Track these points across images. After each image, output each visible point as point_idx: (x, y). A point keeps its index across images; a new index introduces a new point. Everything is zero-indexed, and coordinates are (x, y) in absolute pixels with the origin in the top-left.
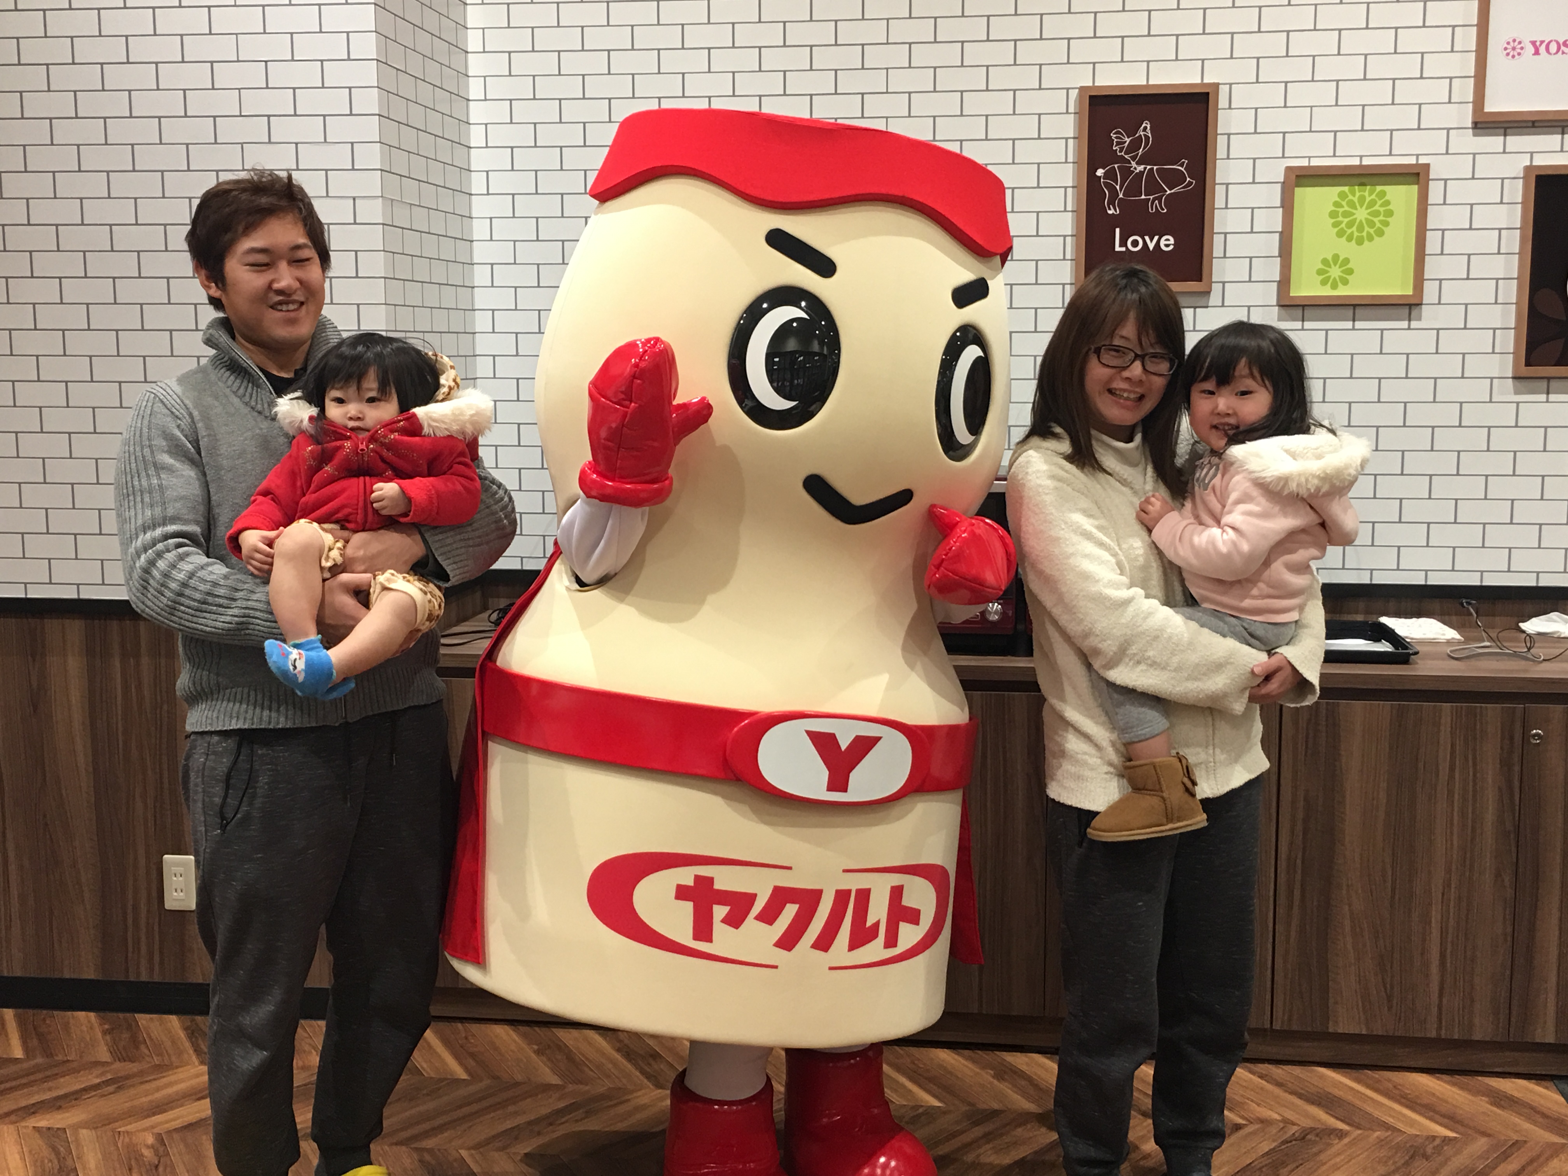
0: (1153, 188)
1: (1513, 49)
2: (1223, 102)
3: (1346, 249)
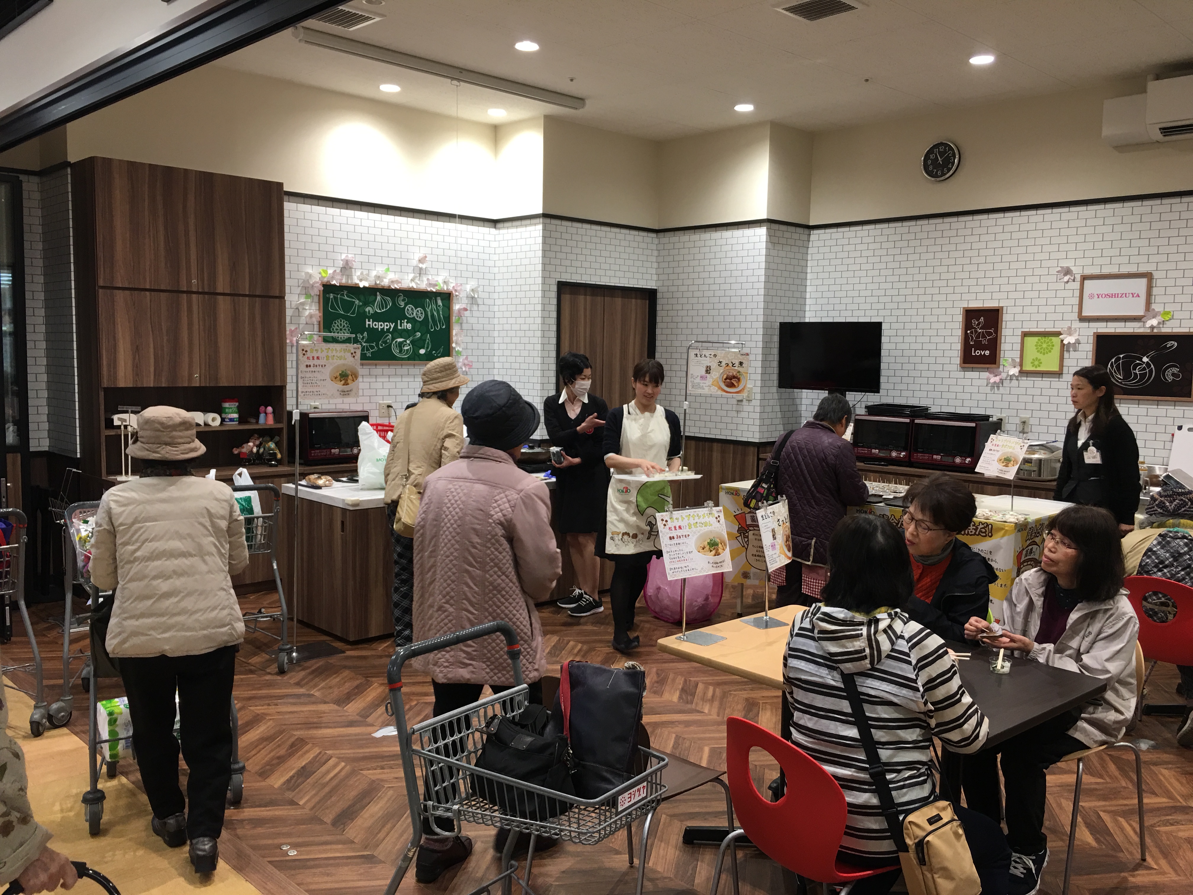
0: (984, 337)
1: (1091, 296)
2: (1004, 311)
3: (1040, 356)
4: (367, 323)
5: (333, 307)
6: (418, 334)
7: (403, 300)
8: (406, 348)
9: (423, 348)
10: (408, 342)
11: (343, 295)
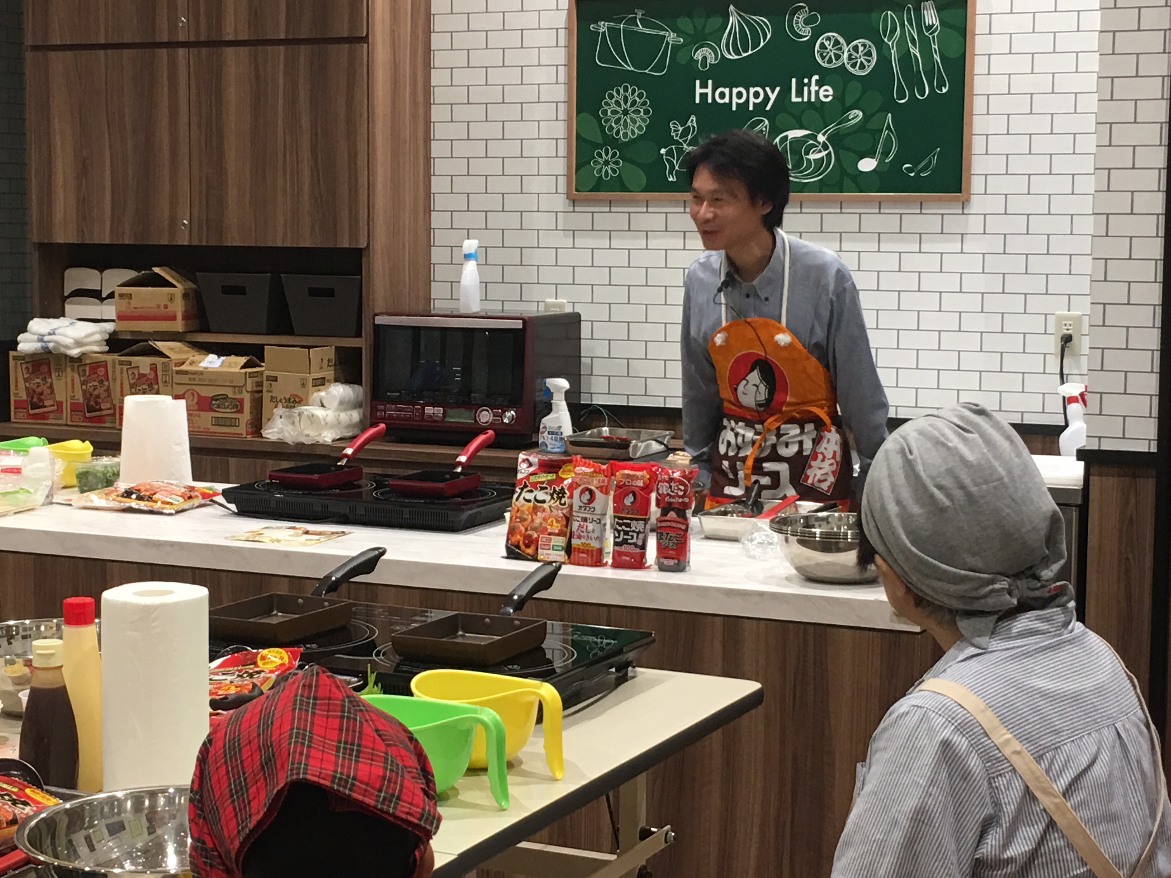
4: (699, 91)
5: (606, 56)
6: (856, 115)
7: (807, 22)
8: (812, 157)
9: (871, 154)
10: (821, 138)
11: (633, 22)
